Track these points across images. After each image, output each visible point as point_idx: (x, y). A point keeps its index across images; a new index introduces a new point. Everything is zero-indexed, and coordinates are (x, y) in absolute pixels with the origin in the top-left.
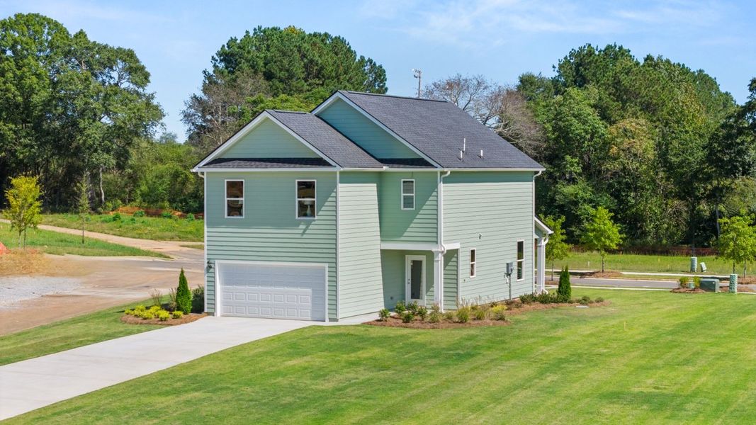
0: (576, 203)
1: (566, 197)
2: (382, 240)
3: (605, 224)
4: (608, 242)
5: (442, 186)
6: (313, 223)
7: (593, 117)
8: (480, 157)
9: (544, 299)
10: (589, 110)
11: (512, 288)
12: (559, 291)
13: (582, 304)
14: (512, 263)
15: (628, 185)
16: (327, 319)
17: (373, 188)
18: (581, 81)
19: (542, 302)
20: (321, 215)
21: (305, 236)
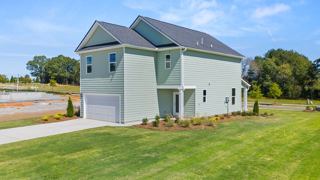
0: (269, 87)
1: (266, 85)
2: (157, 84)
3: (276, 88)
4: (277, 94)
5: (182, 56)
6: (115, 74)
7: (274, 65)
8: (211, 48)
9: (244, 114)
10: (273, 63)
11: (229, 109)
12: (254, 111)
13: (263, 116)
14: (228, 98)
15: (284, 82)
16: (120, 122)
17: (152, 59)
18: (271, 57)
19: (242, 115)
20: (118, 70)
21: (112, 81)
